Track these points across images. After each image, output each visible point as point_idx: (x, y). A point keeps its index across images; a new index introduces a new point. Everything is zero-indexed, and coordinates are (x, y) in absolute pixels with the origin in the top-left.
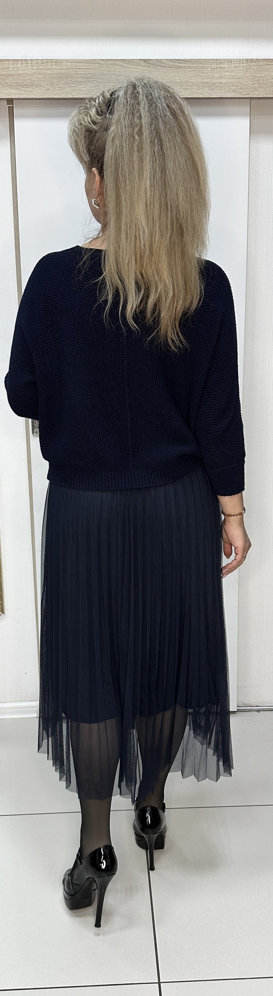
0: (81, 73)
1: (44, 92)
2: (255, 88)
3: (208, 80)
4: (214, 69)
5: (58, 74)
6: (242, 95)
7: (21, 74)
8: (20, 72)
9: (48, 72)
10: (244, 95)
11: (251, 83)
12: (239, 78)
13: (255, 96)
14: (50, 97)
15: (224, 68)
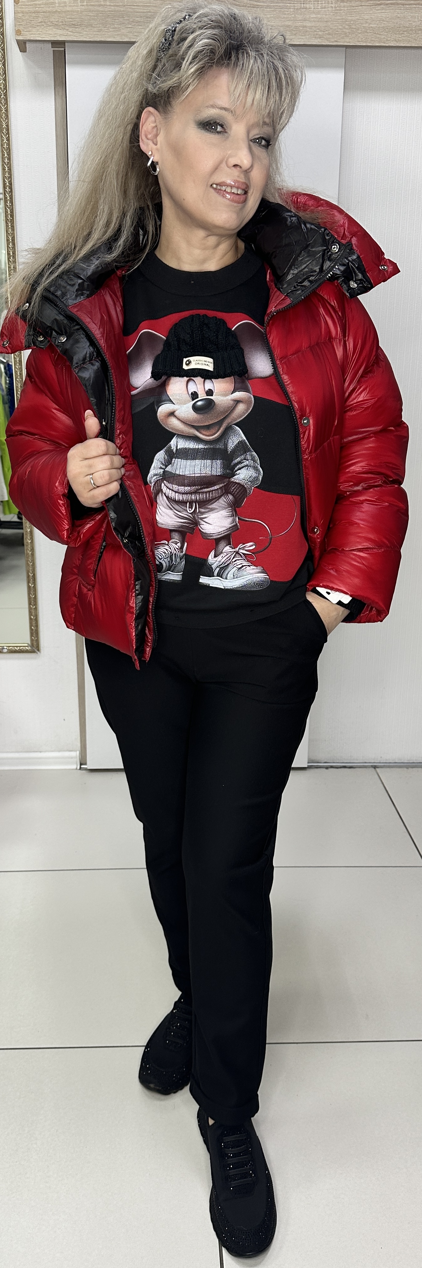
0: (140, 11)
1: (95, 33)
2: (346, 34)
3: (289, 23)
4: (297, 9)
5: (112, 11)
6: (330, 43)
7: (68, 11)
8: (68, 9)
9: (101, 9)
10: (332, 42)
11: (340, 27)
12: (327, 21)
13: (346, 44)
14: (103, 39)
15: (309, 8)
